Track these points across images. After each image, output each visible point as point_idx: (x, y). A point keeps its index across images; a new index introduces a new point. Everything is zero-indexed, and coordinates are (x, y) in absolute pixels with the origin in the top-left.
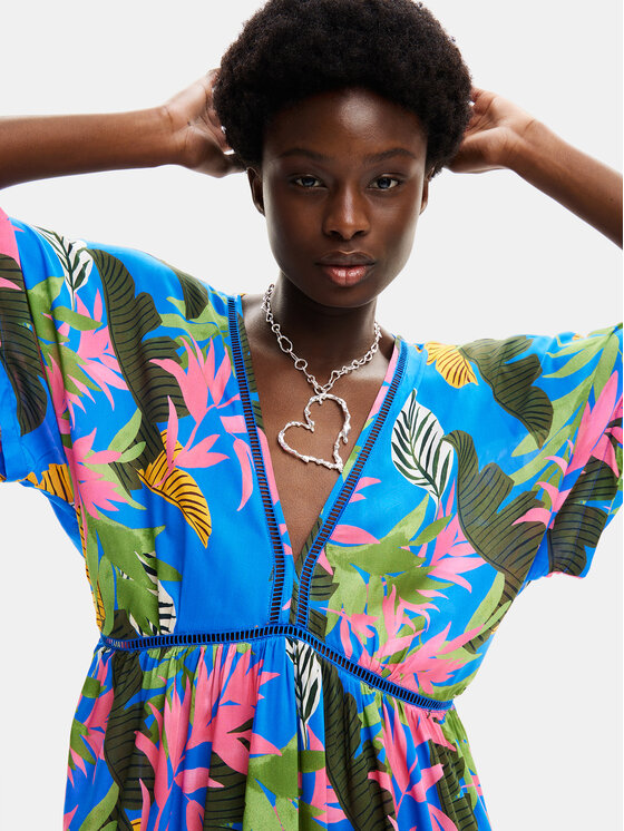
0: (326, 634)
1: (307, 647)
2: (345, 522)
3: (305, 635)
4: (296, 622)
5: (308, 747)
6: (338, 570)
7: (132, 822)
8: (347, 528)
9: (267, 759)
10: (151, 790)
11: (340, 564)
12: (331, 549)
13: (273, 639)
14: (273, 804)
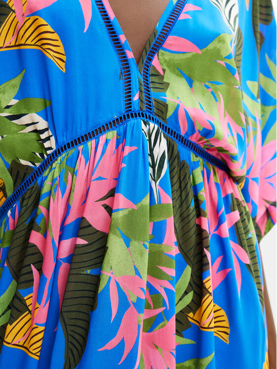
0: (168, 117)
1: (156, 127)
2: (175, 34)
3: (153, 118)
4: (145, 109)
5: (160, 202)
6: (168, 71)
7: (25, 298)
8: (176, 39)
9: (126, 212)
10: (40, 270)
11: (169, 67)
12: (163, 54)
13: (132, 121)
14: (128, 245)
